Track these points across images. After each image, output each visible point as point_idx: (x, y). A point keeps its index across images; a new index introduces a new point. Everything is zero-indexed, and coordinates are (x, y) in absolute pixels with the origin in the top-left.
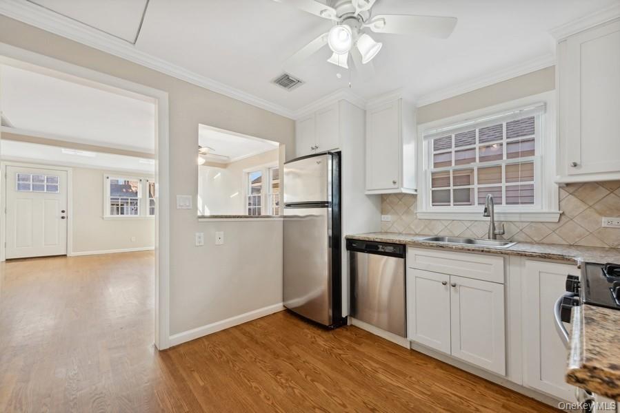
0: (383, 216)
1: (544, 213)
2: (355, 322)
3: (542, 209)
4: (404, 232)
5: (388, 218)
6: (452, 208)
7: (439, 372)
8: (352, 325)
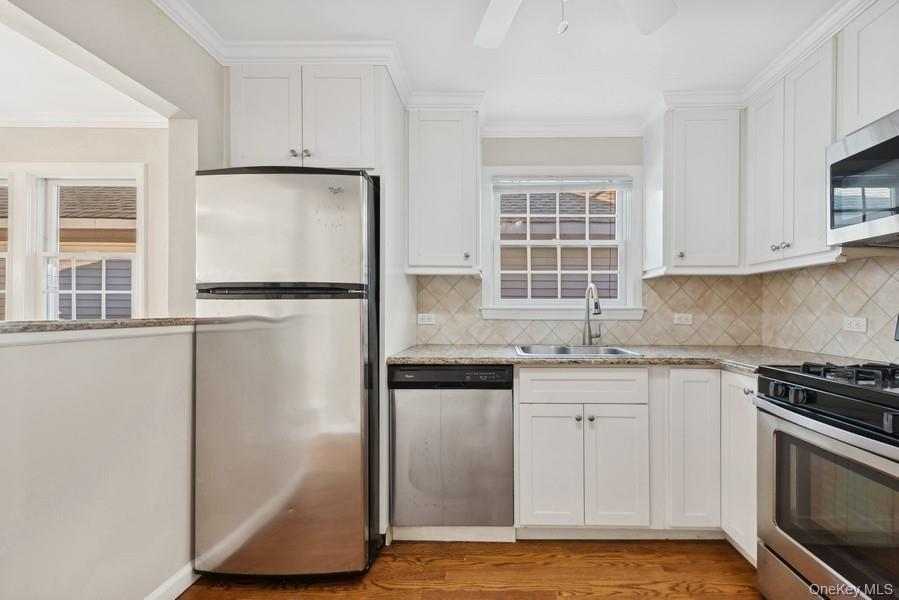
0: (420, 315)
1: (628, 310)
2: (402, 534)
3: (626, 304)
4: (459, 343)
5: (430, 318)
6: (529, 303)
7: (577, 560)
8: (394, 542)
